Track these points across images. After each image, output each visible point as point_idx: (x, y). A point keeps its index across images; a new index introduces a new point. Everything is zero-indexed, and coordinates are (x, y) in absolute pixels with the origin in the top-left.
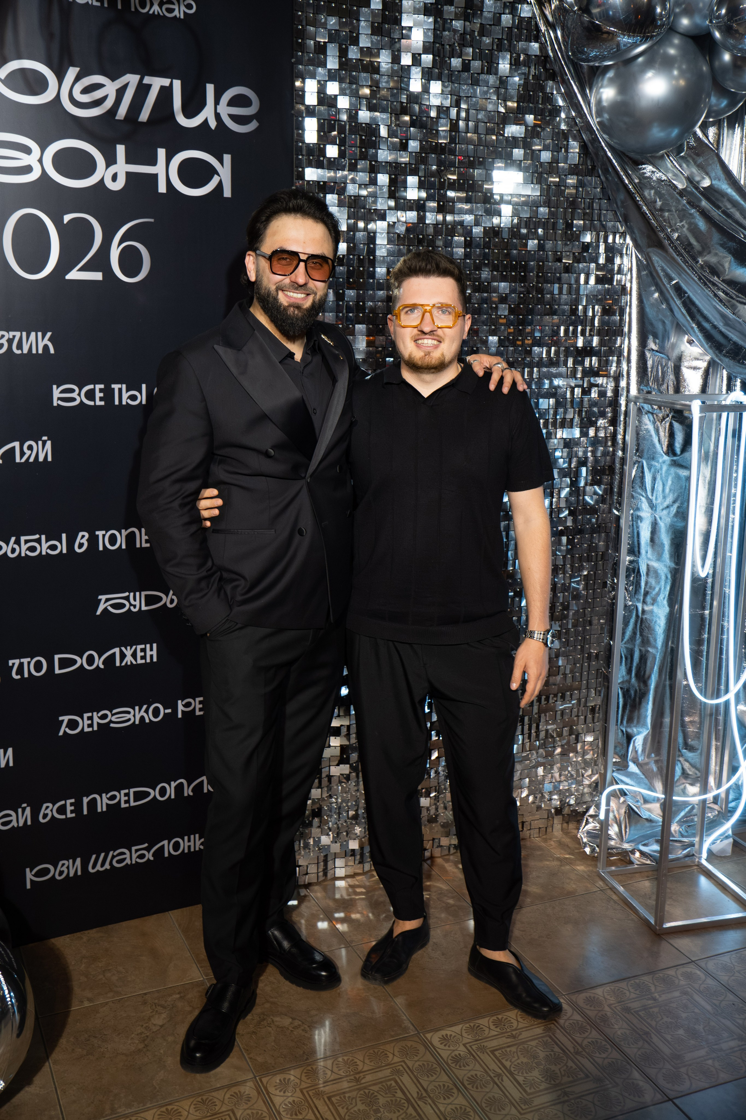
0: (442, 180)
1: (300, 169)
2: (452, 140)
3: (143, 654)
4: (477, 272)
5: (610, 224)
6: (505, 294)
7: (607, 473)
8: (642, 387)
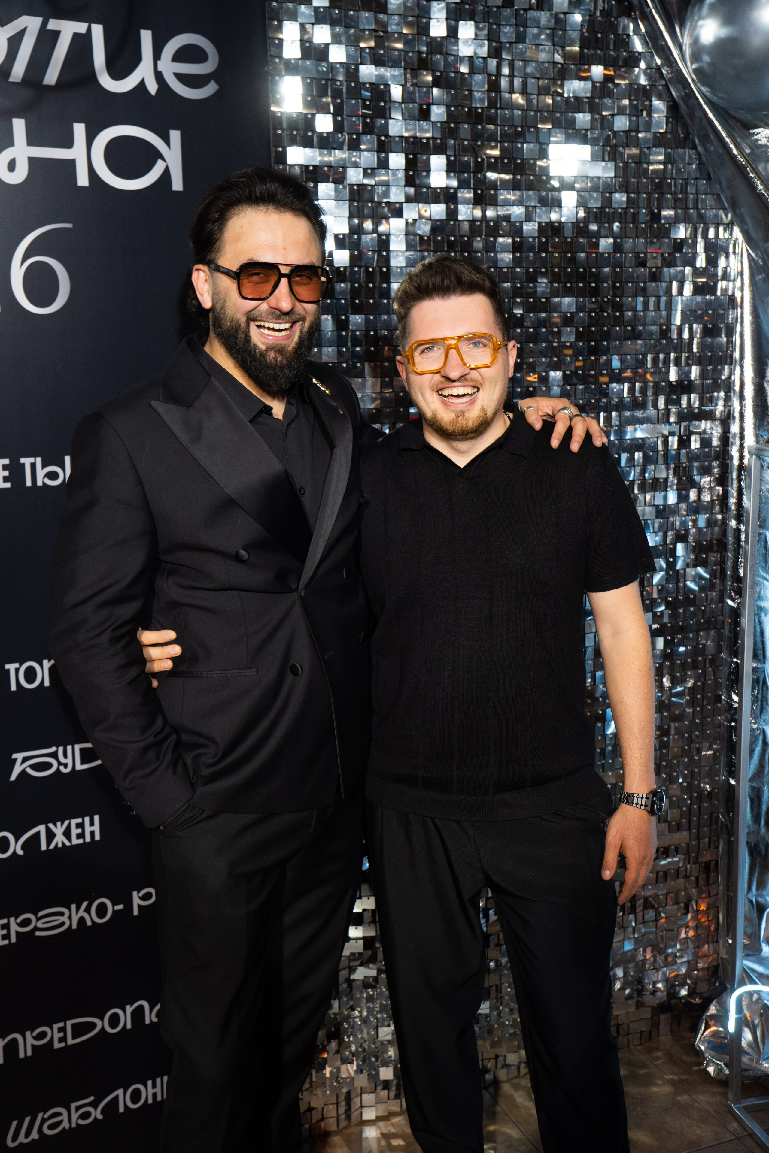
0: (479, 160)
1: (280, 149)
2: (492, 104)
3: (79, 831)
4: (531, 285)
5: (711, 213)
6: (571, 313)
7: (716, 548)
8: (761, 433)
